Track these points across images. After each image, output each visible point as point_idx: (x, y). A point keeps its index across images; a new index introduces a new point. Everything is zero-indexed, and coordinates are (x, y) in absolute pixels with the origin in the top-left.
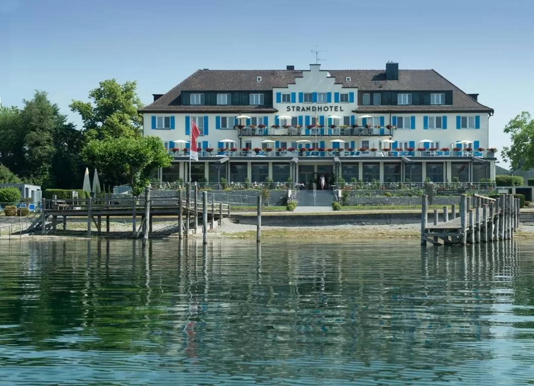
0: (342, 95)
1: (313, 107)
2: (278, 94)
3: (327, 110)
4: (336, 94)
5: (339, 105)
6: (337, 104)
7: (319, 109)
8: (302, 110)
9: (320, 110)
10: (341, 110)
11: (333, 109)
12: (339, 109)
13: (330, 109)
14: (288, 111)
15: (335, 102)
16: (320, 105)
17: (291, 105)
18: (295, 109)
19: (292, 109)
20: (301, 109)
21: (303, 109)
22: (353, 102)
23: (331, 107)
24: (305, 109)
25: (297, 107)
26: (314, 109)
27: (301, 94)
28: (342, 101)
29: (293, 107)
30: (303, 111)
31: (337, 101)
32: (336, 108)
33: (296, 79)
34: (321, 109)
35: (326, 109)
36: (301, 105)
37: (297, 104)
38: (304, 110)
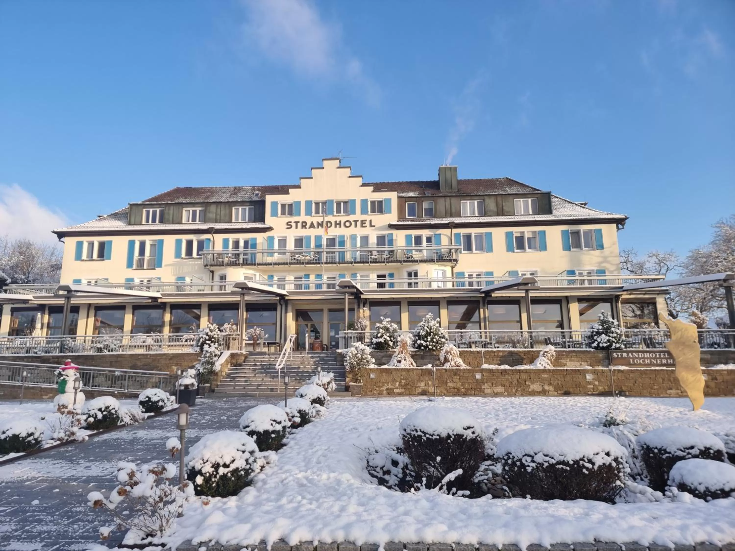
0: (373, 203)
1: (328, 222)
2: (274, 204)
3: (350, 226)
4: (364, 202)
5: (367, 218)
6: (364, 217)
7: (336, 224)
8: (310, 227)
9: (338, 226)
10: (371, 226)
11: (359, 224)
12: (367, 224)
13: (353, 223)
14: (287, 228)
15: (362, 214)
16: (338, 219)
17: (293, 219)
18: (299, 225)
19: (294, 225)
20: (308, 226)
21: (312, 226)
22: (390, 212)
23: (356, 221)
24: (316, 225)
25: (303, 222)
26: (329, 225)
27: (309, 203)
28: (373, 211)
29: (297, 223)
30: (312, 229)
31: (364, 211)
32: (363, 222)
33: (302, 180)
34: (340, 224)
35: (348, 224)
36: (309, 220)
37: (302, 217)
38: (314, 227)
